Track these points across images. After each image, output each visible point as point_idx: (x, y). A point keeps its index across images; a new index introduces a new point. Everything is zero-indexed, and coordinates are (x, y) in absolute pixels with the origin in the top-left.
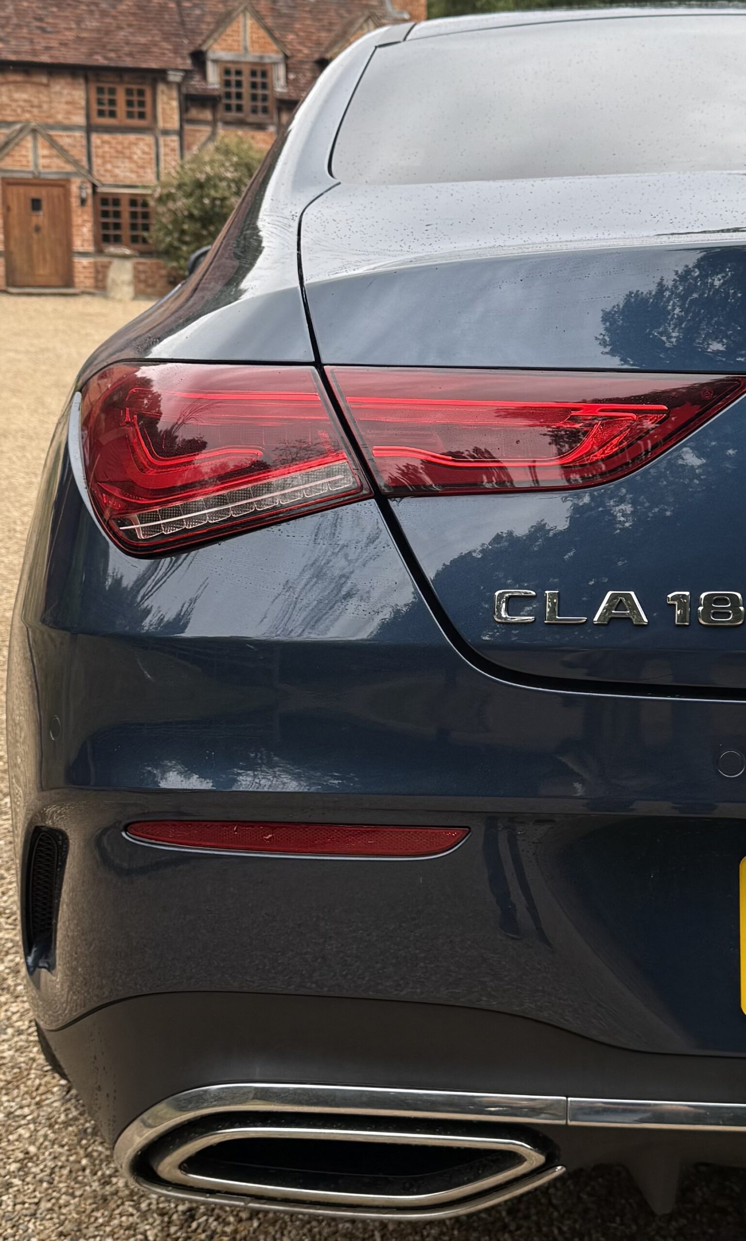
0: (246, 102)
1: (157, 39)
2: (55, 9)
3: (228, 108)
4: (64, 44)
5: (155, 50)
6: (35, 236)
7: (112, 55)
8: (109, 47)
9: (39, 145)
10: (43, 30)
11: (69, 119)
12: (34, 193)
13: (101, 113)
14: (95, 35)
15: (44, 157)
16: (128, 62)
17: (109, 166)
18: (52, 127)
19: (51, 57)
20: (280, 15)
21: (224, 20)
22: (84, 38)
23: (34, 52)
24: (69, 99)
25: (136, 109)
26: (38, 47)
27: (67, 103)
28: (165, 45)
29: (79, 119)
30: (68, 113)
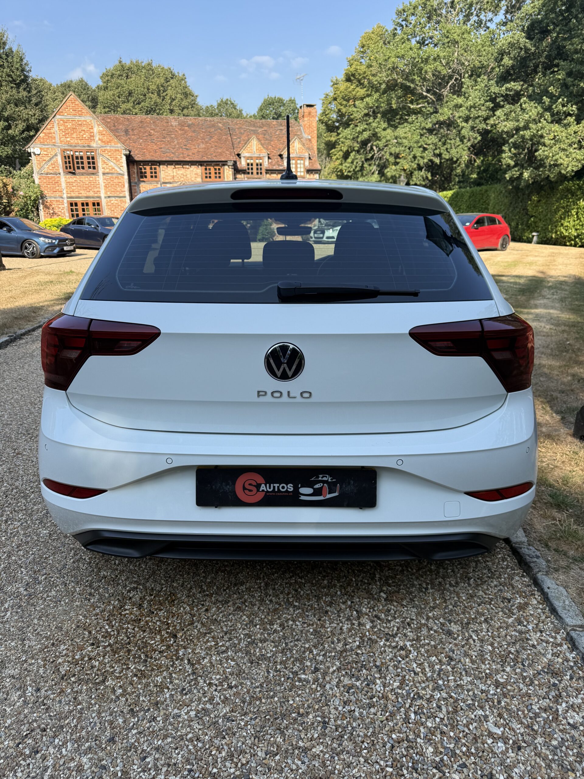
0: (255, 171)
1: (224, 150)
2: (190, 142)
3: (249, 173)
4: (193, 154)
5: (224, 154)
7: (210, 156)
8: (209, 154)
10: (187, 149)
13: (206, 177)
14: (203, 150)
16: (215, 159)
19: (189, 158)
20: (267, 140)
21: (247, 142)
22: (200, 151)
23: (184, 157)
24: (196, 172)
25: (218, 175)
26: (185, 155)
27: (195, 174)
28: (227, 152)
30: (196, 178)
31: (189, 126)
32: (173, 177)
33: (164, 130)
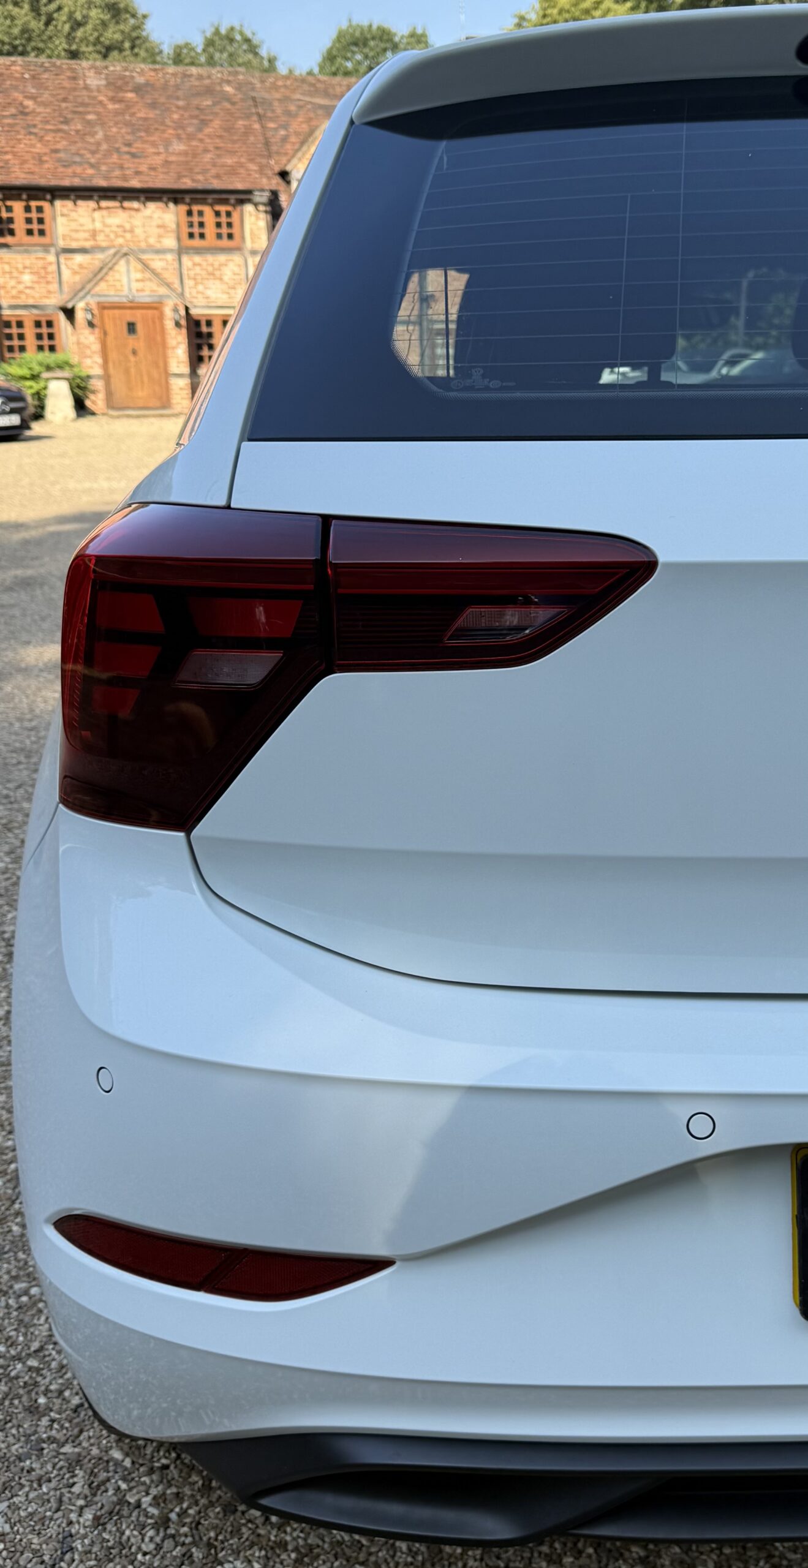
1: (243, 160)
2: (143, 134)
4: (152, 168)
5: (242, 171)
6: (132, 358)
7: (200, 177)
8: (197, 170)
9: (132, 269)
10: (134, 156)
11: (160, 242)
12: (129, 315)
13: (191, 235)
14: (182, 159)
15: (137, 281)
16: (216, 184)
17: (200, 288)
18: (144, 251)
19: (140, 181)
21: (308, 139)
22: (171, 162)
23: (125, 178)
24: (160, 222)
25: (224, 230)
26: (127, 172)
27: (159, 226)
28: (253, 167)
29: (170, 242)
30: (160, 236)
31: (138, 89)
32: (94, 234)
33: (65, 100)
